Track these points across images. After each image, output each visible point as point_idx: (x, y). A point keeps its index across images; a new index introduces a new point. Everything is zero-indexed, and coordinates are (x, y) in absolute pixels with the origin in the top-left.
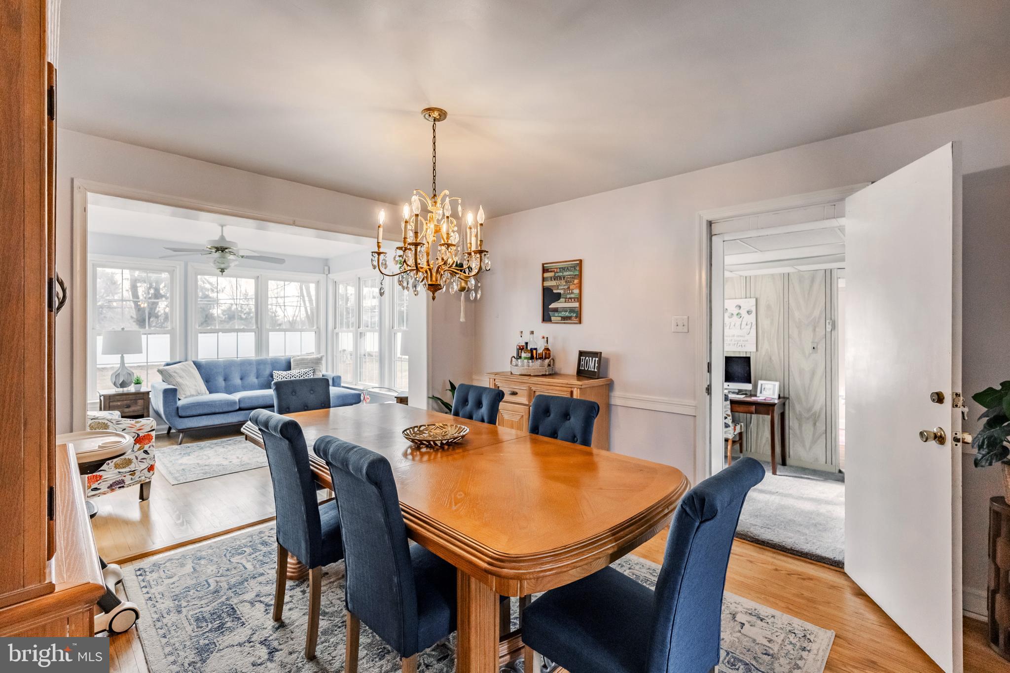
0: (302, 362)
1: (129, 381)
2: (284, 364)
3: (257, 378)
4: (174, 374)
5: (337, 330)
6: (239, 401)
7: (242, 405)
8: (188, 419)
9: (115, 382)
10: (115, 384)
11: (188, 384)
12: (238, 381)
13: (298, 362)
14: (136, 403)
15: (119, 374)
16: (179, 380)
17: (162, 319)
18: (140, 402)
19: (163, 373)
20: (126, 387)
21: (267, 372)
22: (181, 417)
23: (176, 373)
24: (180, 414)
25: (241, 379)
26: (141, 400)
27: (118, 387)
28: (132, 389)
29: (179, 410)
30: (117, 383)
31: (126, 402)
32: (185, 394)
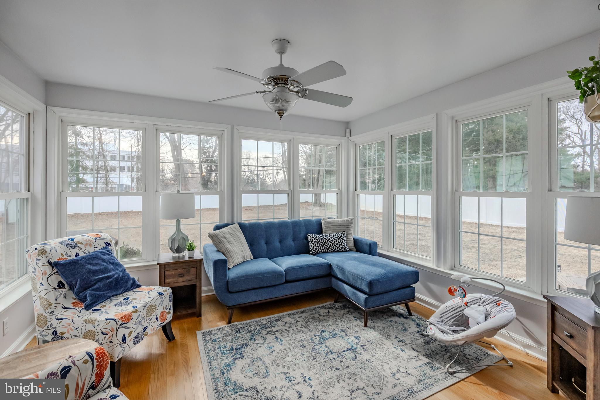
0: (334, 225)
1: (183, 247)
2: (316, 228)
3: (293, 241)
4: (223, 239)
5: (357, 192)
6: (285, 271)
7: (289, 278)
8: (237, 294)
9: (171, 247)
10: (171, 249)
11: (236, 250)
12: (277, 244)
13: (330, 225)
14: (189, 272)
15: (175, 238)
16: (228, 246)
17: (213, 183)
18: (193, 271)
19: (214, 238)
20: (181, 253)
21: (302, 235)
22: (230, 292)
23: (225, 238)
24: (230, 290)
25: (280, 242)
26: (193, 269)
27: (174, 252)
28: (186, 254)
29: (229, 285)
30: (173, 248)
31: (180, 270)
32: (233, 262)
